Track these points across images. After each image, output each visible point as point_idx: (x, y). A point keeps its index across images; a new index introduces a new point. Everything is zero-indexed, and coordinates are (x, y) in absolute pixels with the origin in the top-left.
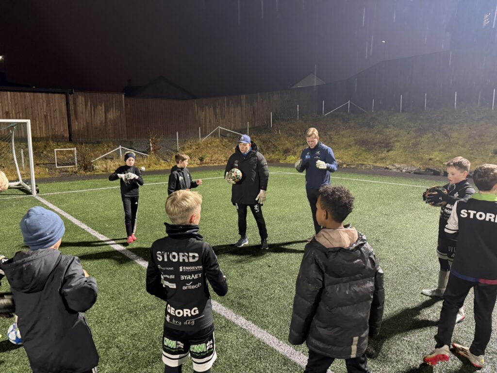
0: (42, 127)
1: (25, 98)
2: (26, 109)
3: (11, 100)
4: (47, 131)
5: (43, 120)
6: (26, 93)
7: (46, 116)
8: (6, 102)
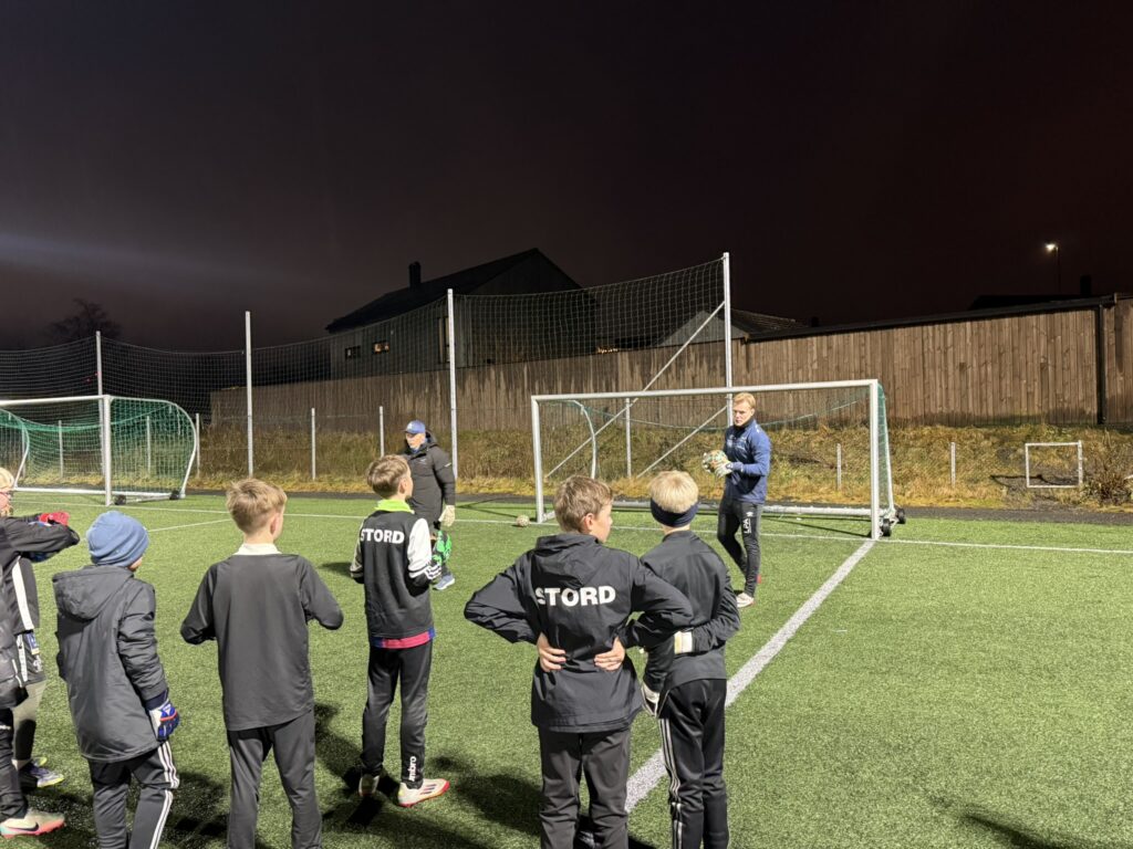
0: (1033, 394)
1: (1000, 330)
2: (1000, 354)
3: (972, 340)
4: (1044, 401)
5: (1036, 377)
6: (1002, 320)
7: (1043, 368)
8: (962, 344)
